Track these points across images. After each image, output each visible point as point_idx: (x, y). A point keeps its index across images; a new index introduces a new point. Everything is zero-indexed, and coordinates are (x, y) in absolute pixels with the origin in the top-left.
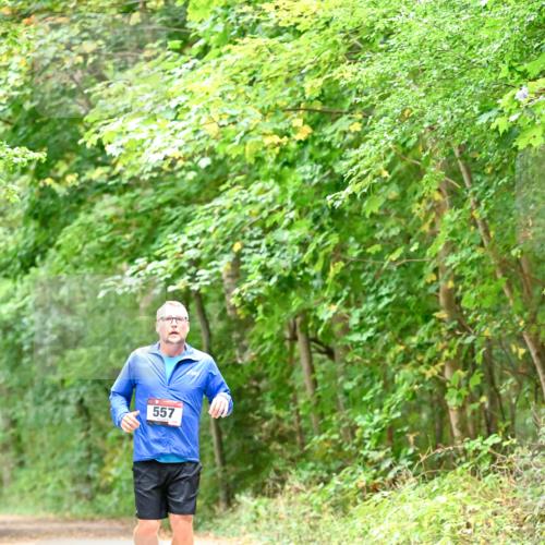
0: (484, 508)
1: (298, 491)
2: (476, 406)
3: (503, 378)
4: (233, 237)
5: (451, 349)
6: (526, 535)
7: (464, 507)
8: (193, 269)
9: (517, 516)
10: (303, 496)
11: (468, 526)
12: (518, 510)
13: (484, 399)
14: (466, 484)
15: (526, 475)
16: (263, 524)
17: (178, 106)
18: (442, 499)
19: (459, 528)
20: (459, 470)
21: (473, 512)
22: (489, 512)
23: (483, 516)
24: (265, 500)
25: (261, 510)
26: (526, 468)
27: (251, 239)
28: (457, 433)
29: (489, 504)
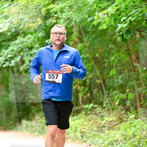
0: (89, 124)
1: (38, 119)
2: (86, 96)
3: (94, 89)
4: (21, 51)
5: (80, 81)
6: (100, 131)
7: (83, 123)
8: (10, 60)
9: (97, 126)
10: (40, 121)
11: (84, 128)
12: (98, 124)
13: (89, 95)
14: (84, 117)
15: (100, 115)
16: (29, 128)
17: (6, 15)
18: (77, 121)
19: (82, 129)
20: (82, 113)
21: (86, 125)
22: (90, 125)
23: (88, 126)
24: (29, 122)
25: (29, 124)
26: (100, 113)
27: (26, 51)
28: (81, 103)
29: (90, 123)
